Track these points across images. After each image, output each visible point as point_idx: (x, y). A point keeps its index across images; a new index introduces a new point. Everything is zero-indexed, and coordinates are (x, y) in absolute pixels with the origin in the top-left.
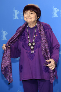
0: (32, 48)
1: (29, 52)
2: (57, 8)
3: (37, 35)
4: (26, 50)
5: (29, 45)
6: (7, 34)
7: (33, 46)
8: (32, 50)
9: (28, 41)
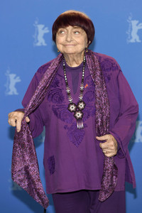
0: (79, 115)
1: (69, 126)
2: (137, 22)
3: (87, 85)
4: (64, 120)
5: (70, 110)
6: (18, 80)
7: (81, 111)
8: (79, 120)
9: (68, 99)
